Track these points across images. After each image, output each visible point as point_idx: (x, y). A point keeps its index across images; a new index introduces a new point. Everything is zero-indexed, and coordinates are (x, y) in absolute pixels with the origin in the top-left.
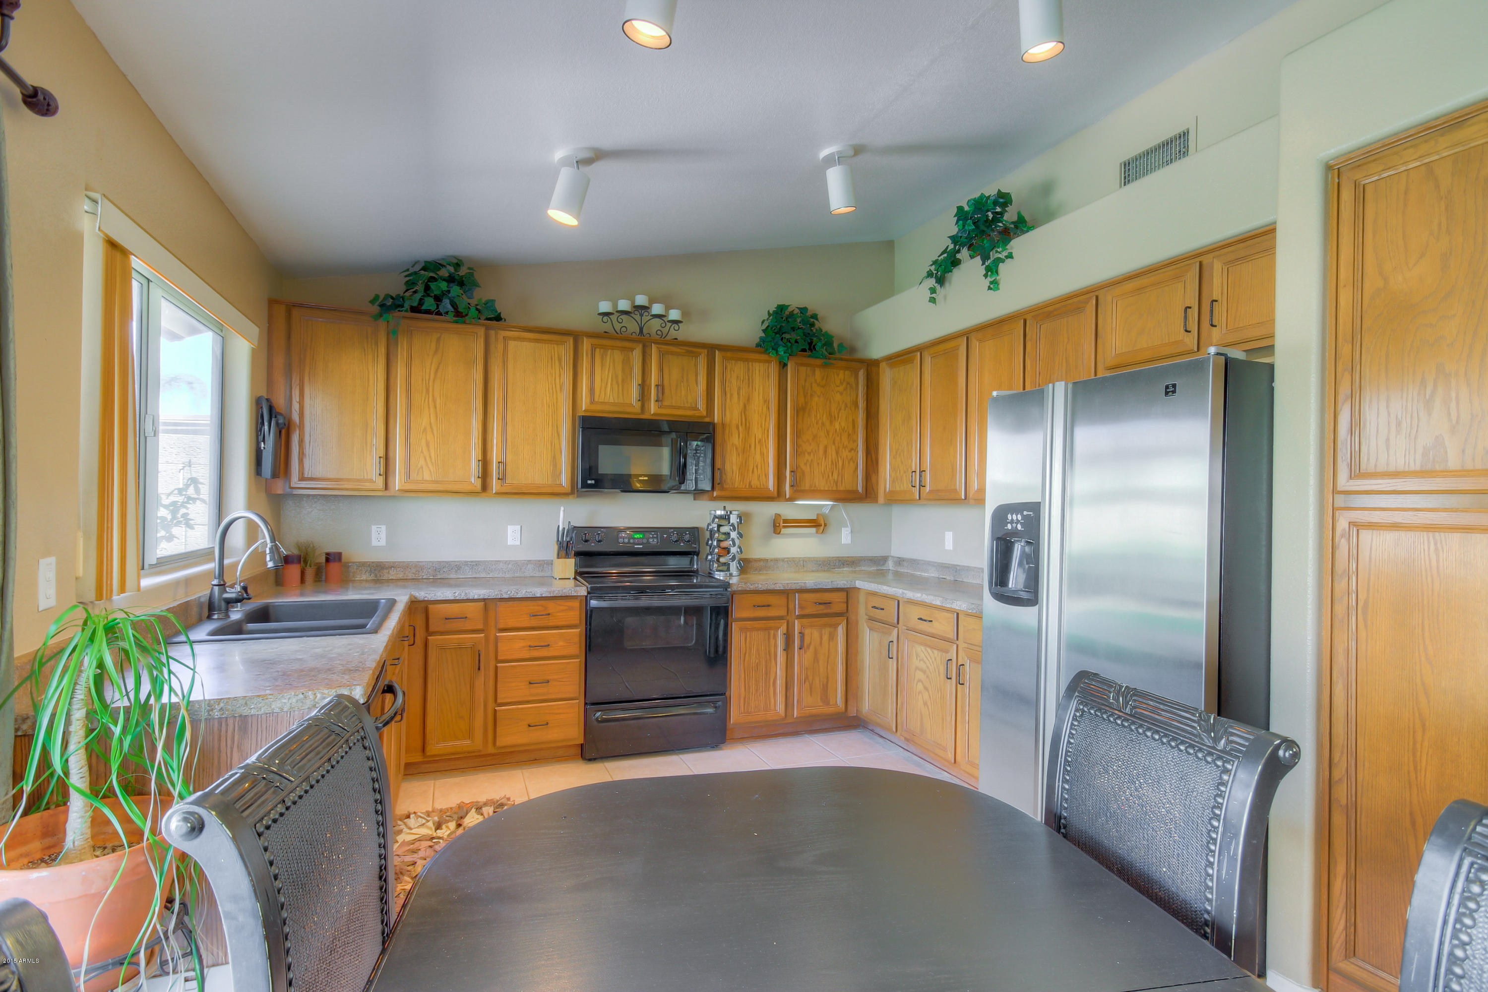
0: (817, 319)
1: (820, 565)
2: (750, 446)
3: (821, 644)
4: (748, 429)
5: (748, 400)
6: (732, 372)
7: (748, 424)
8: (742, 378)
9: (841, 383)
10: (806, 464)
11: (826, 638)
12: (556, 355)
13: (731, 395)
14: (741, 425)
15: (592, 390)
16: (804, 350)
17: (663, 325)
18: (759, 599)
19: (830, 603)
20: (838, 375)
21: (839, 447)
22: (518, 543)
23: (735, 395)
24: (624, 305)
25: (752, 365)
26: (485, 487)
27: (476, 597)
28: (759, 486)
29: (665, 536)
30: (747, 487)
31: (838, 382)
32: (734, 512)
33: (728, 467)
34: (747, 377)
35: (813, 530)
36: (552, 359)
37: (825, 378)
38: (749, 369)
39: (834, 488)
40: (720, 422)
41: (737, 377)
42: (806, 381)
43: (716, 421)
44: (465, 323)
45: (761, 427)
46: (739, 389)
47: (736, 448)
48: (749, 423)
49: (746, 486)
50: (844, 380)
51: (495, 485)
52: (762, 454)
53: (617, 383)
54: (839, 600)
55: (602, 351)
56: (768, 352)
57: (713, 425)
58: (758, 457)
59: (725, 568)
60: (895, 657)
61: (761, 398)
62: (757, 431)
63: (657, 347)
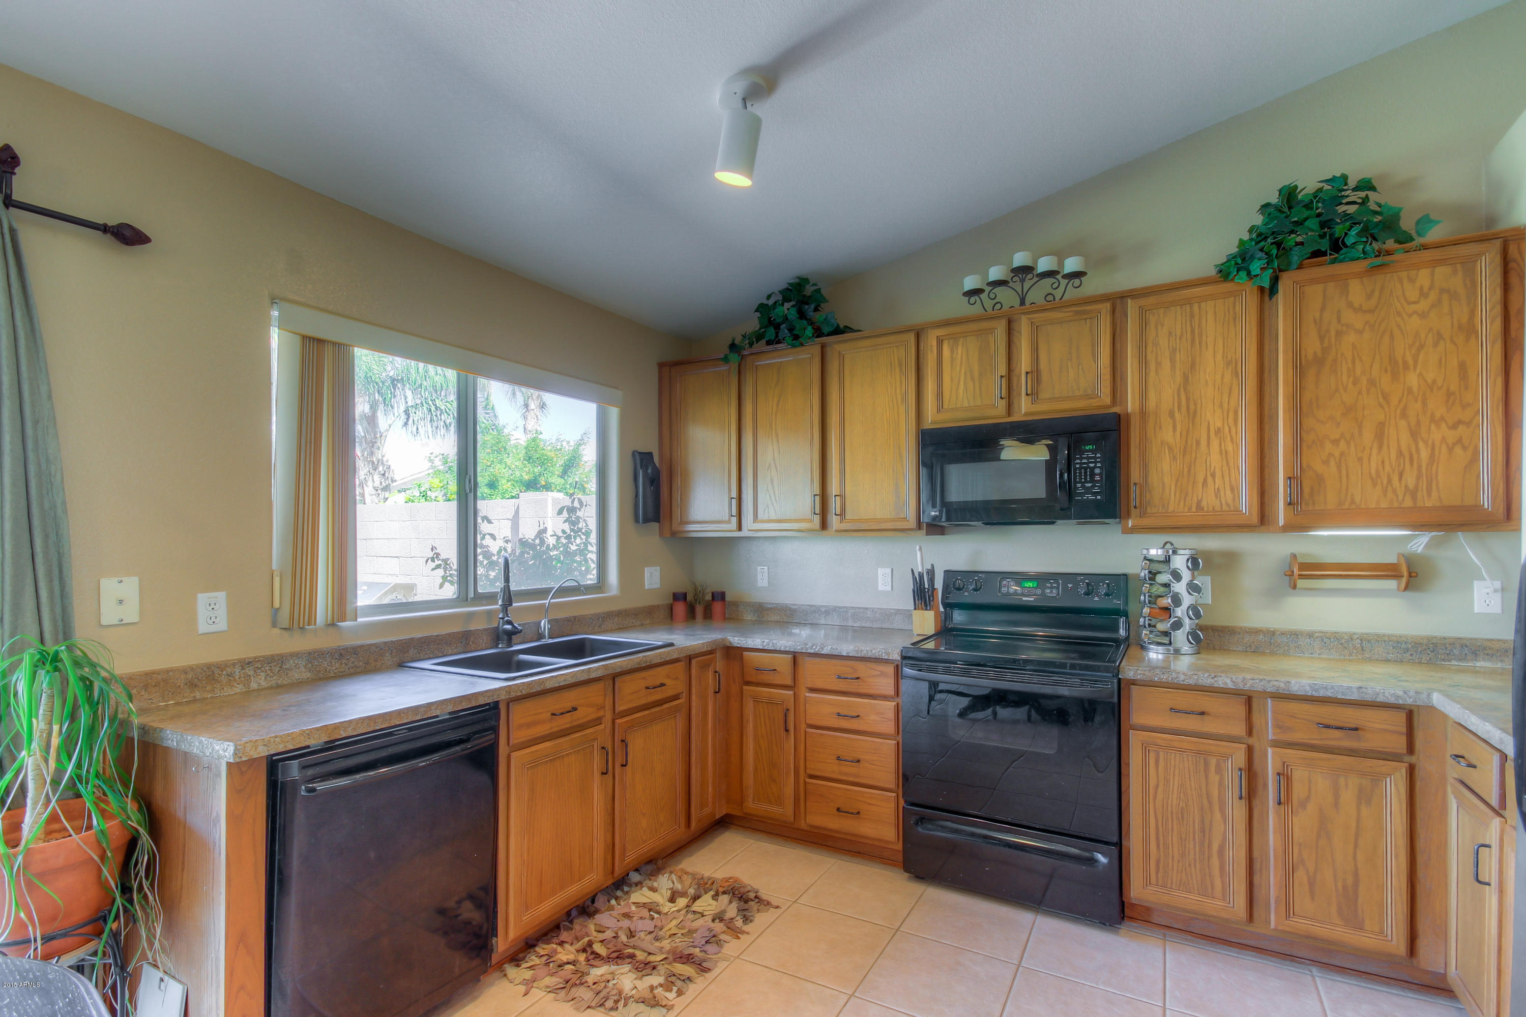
0: (1373, 188)
1: (1407, 650)
2: (1198, 443)
3: (1336, 804)
4: (1192, 415)
5: (1193, 365)
6: (1160, 327)
7: (1192, 407)
8: (1179, 334)
9: (1423, 294)
10: (1326, 462)
11: (1348, 796)
12: (896, 361)
13: (1158, 364)
14: (1179, 409)
15: (940, 395)
16: (1317, 254)
17: (1055, 286)
18: (1183, 700)
19: (1356, 729)
20: (1412, 280)
21: (1418, 423)
22: (889, 588)
23: (1167, 364)
24: (996, 273)
25: (1199, 307)
26: (824, 525)
27: (783, 649)
28: (1218, 508)
29: (1070, 586)
30: (1194, 509)
31: (1413, 295)
32: (1181, 552)
33: (1154, 479)
34: (1189, 329)
35: (1392, 584)
36: (891, 366)
37: (1377, 294)
38: (1192, 316)
39: (1408, 503)
40: (1137, 410)
41: (1170, 333)
42: (1323, 309)
43: (1129, 410)
44: (802, 345)
45: (1221, 406)
46: (1173, 351)
47: (1170, 449)
48: (1195, 404)
49: (1190, 509)
50: (1431, 287)
51: (834, 521)
52: (1224, 453)
53: (973, 379)
54: (1385, 727)
55: (951, 341)
56: (1231, 277)
57: (1128, 415)
58: (1215, 459)
59: (1166, 641)
60: (1494, 882)
61: (1219, 356)
62: (1212, 417)
63: (1029, 319)
